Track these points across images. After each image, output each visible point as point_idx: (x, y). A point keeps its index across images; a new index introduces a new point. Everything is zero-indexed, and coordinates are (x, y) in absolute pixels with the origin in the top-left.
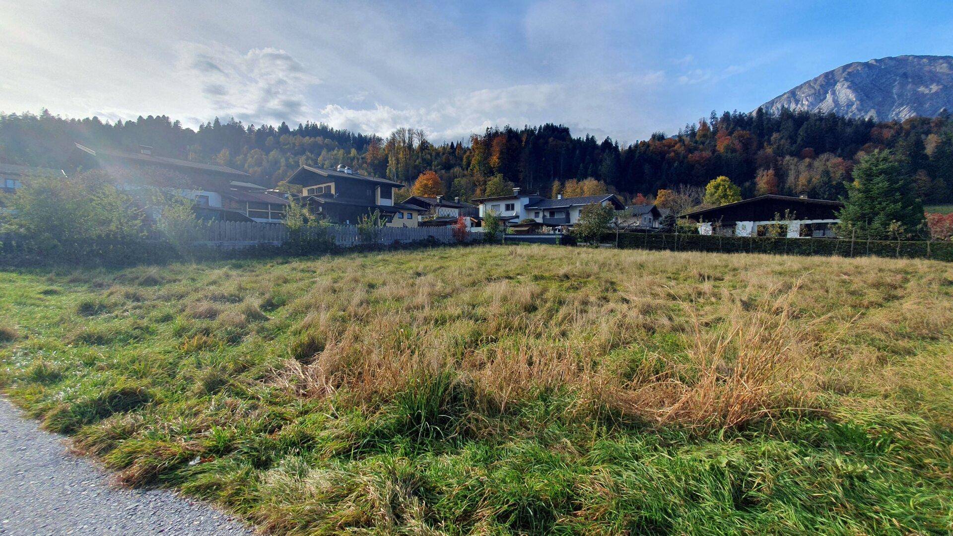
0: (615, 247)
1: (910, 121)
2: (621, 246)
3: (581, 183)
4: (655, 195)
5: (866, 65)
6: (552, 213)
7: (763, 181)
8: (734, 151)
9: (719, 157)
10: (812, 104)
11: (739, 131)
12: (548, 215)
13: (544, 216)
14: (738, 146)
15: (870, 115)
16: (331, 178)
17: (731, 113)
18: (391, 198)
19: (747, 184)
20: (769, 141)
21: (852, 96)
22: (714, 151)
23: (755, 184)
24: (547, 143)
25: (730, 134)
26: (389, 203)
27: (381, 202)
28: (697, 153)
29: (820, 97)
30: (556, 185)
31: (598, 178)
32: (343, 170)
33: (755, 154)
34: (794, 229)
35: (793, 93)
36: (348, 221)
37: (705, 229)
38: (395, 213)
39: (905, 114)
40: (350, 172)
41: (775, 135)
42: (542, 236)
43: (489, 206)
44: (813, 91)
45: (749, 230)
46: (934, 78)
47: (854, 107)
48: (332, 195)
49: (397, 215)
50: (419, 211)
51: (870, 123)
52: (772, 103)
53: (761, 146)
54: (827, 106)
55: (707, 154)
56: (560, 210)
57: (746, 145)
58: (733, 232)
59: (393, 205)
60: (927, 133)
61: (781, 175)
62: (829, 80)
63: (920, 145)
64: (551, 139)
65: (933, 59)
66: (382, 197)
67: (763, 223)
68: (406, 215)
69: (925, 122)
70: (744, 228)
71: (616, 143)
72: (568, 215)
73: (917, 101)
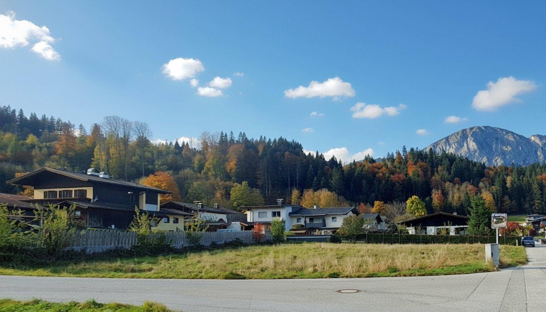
0: (366, 243)
1: (500, 167)
2: (369, 242)
4: (373, 205)
5: (479, 128)
7: (436, 197)
8: (419, 176)
9: (410, 179)
10: (457, 149)
11: (420, 163)
12: (308, 220)
13: (305, 222)
14: (421, 173)
15: (484, 160)
16: (89, 183)
17: (415, 149)
18: (157, 204)
19: (427, 199)
20: (437, 172)
21: (476, 147)
22: (406, 175)
23: (431, 199)
24: (283, 155)
25: (415, 164)
26: (156, 208)
27: (146, 207)
28: (396, 175)
29: (460, 145)
30: (295, 193)
31: (330, 189)
32: (97, 174)
33: (430, 178)
34: (452, 230)
35: (447, 139)
36: (113, 226)
37: (411, 231)
38: (162, 218)
39: (499, 162)
40: (107, 176)
41: (440, 168)
42: (316, 237)
43: (256, 213)
44: (457, 140)
45: (433, 231)
46: (508, 143)
47: (477, 154)
48: (89, 200)
49: (164, 220)
50: (185, 215)
51: (483, 167)
52: (436, 145)
53: (433, 174)
54: (463, 152)
55: (402, 176)
56: (318, 217)
57: (425, 171)
58: (426, 233)
59: (158, 210)
60: (507, 175)
61: (445, 194)
62: (464, 135)
63: (504, 182)
64: (287, 153)
65: (508, 132)
66: (147, 202)
67: (439, 227)
68: (172, 219)
69: (506, 169)
70: (431, 230)
71: (340, 162)
72: (324, 221)
73: (503, 154)
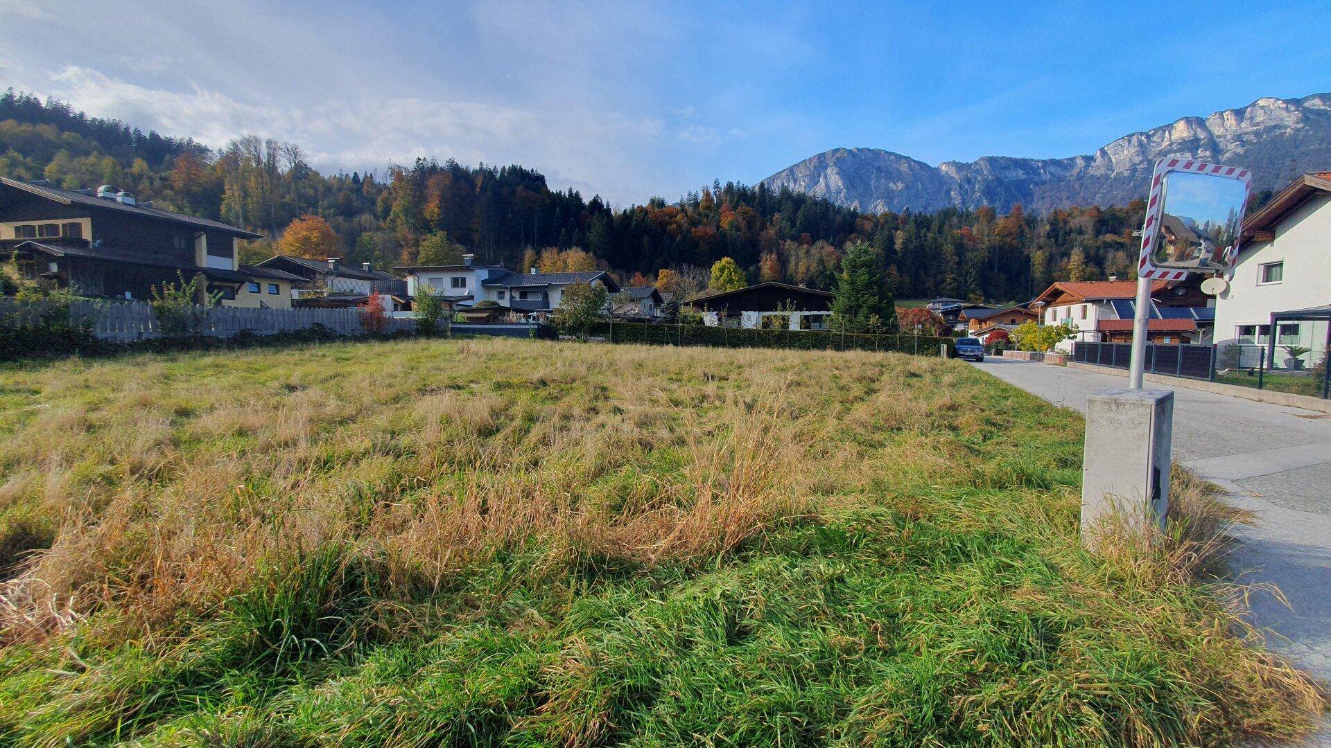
0: (608, 341)
1: (884, 215)
2: (616, 341)
3: (563, 254)
4: (657, 276)
5: (850, 151)
6: (524, 294)
7: (767, 265)
8: (738, 229)
9: (724, 235)
10: (808, 186)
11: (743, 207)
12: (517, 296)
13: (512, 298)
14: (743, 224)
15: (854, 205)
16: (78, 209)
17: (735, 184)
18: (231, 256)
19: (752, 268)
20: (771, 222)
21: (840, 183)
22: (718, 227)
23: (759, 269)
24: (513, 192)
25: (734, 208)
26: (229, 264)
27: (206, 260)
28: (700, 227)
29: (813, 181)
30: (529, 254)
31: (586, 248)
32: (112, 195)
33: (758, 235)
34: (795, 321)
35: (791, 171)
36: (128, 295)
37: (710, 319)
38: (242, 283)
39: (879, 208)
40: (131, 201)
41: (777, 216)
42: (508, 327)
43: (425, 279)
44: (808, 172)
45: (754, 321)
46: (899, 177)
47: (842, 194)
48: (86, 243)
49: (247, 287)
50: (292, 281)
51: (854, 214)
52: (773, 178)
53: (764, 227)
54: (819, 191)
55: (711, 230)
56: (535, 290)
57: (750, 223)
58: (739, 324)
59: (236, 268)
60: (897, 229)
61: (783, 261)
62: (821, 162)
63: (891, 240)
64: (520, 188)
65: (899, 157)
66: (209, 253)
67: (767, 313)
68: (265, 286)
69: (895, 217)
70: (749, 318)
71: (608, 204)
72: (546, 296)
73: (889, 197)
